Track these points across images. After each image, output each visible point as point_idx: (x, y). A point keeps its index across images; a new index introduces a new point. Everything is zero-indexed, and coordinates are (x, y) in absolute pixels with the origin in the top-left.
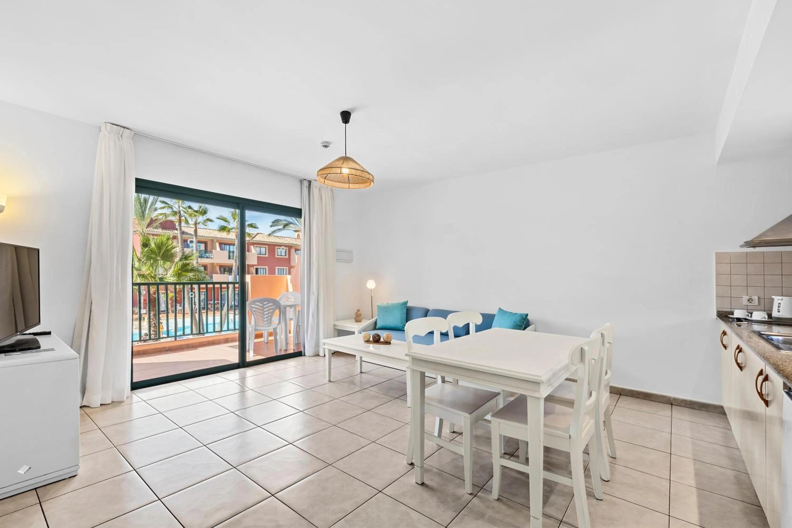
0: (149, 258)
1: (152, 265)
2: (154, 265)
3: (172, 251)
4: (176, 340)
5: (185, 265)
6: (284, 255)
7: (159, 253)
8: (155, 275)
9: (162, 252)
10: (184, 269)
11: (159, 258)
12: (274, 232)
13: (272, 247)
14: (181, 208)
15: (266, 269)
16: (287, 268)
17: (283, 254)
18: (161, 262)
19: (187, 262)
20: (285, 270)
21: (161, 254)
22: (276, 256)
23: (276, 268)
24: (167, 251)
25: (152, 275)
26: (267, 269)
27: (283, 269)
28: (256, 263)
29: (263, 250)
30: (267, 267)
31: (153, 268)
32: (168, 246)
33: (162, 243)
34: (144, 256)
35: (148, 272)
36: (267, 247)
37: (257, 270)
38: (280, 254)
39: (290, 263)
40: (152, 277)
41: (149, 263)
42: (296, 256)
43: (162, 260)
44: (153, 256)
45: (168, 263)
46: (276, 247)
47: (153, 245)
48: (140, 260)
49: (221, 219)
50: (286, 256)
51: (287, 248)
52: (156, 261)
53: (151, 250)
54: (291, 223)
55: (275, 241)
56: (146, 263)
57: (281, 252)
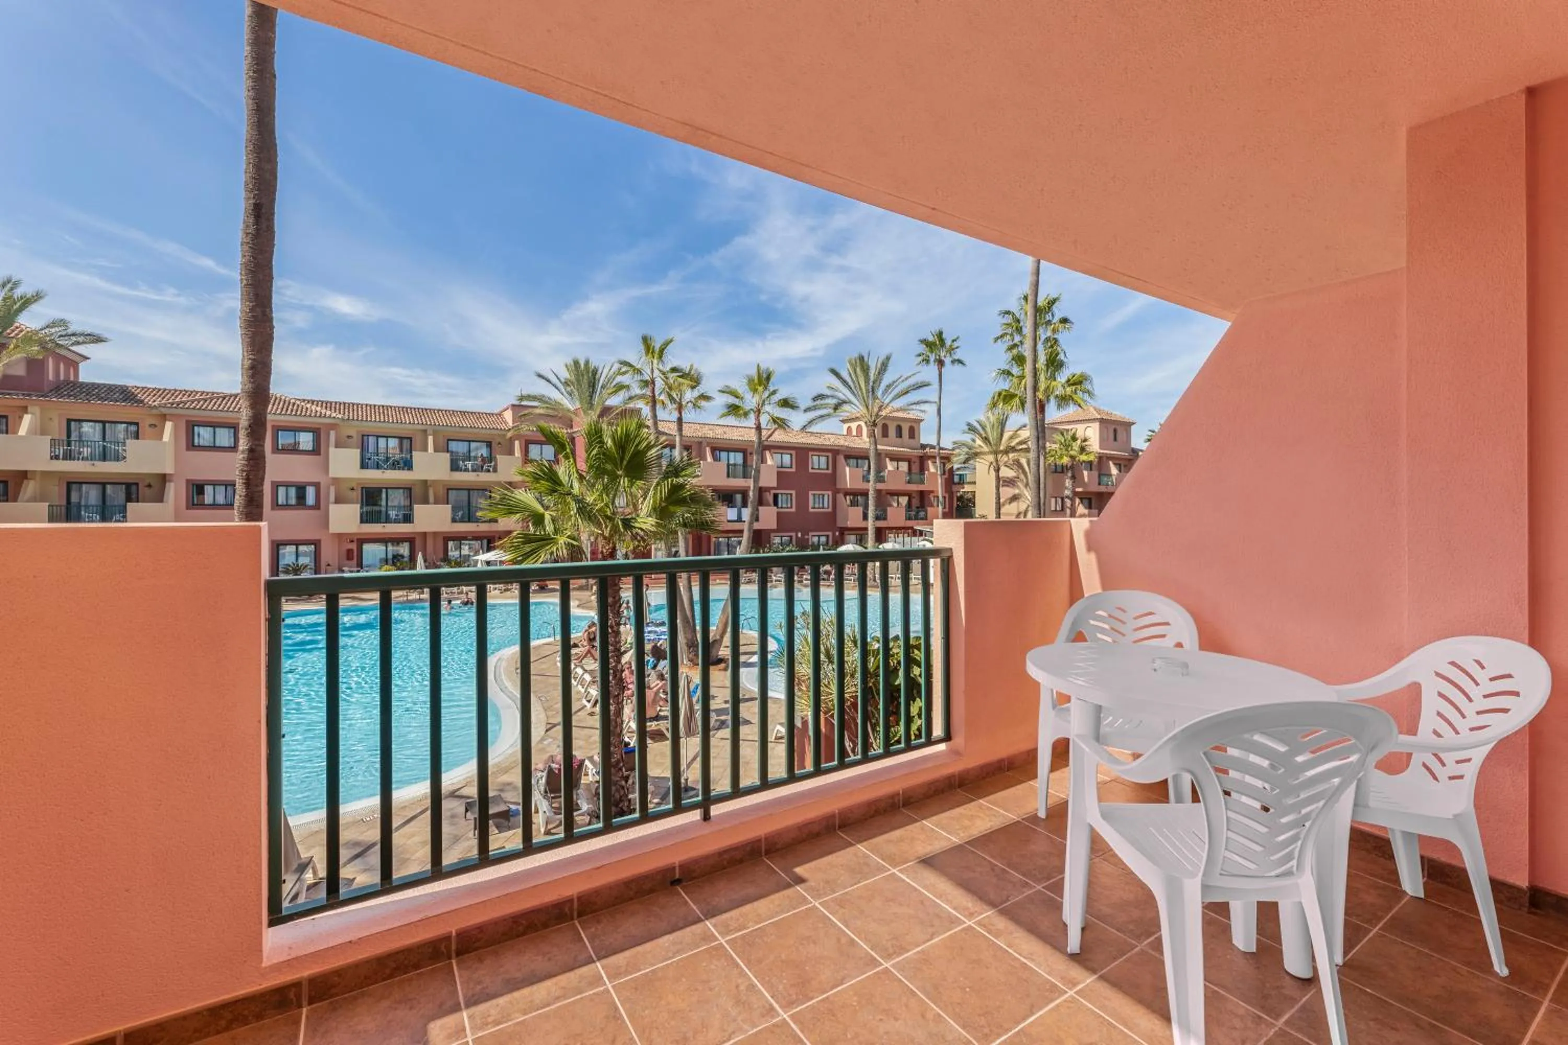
0: (600, 472)
1: (606, 488)
2: (610, 489)
3: (649, 453)
4: (706, 817)
5: (676, 489)
6: (825, 467)
7: (622, 459)
8: (614, 513)
9: (627, 457)
10: (674, 497)
11: (620, 473)
12: (811, 422)
13: (802, 453)
14: (656, 373)
15: (791, 495)
16: (830, 493)
17: (823, 466)
18: (624, 482)
19: (681, 480)
20: (826, 497)
21: (625, 463)
22: (811, 471)
23: (811, 493)
24: (639, 455)
25: (609, 513)
26: (794, 495)
27: (823, 495)
28: (775, 485)
29: (787, 459)
30: (793, 492)
31: (608, 495)
32: (639, 443)
33: (627, 435)
34: (591, 467)
35: (600, 505)
36: (793, 452)
37: (776, 497)
38: (816, 467)
39: (835, 484)
40: (607, 517)
41: (599, 486)
42: (847, 469)
43: (626, 476)
44: (609, 467)
45: (640, 483)
46: (811, 453)
47: (610, 443)
48: (581, 478)
49: (728, 393)
50: (827, 469)
51: (830, 455)
52: (614, 478)
53: (604, 454)
54: (844, 402)
55: (809, 442)
56: (593, 485)
57: (818, 463)
